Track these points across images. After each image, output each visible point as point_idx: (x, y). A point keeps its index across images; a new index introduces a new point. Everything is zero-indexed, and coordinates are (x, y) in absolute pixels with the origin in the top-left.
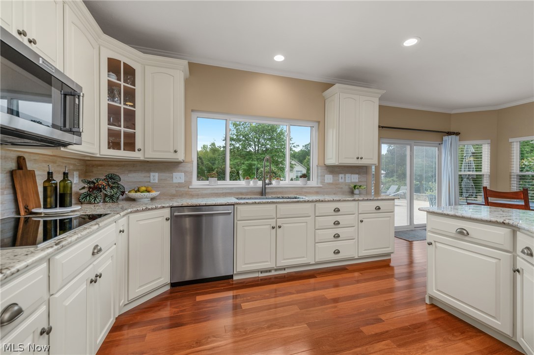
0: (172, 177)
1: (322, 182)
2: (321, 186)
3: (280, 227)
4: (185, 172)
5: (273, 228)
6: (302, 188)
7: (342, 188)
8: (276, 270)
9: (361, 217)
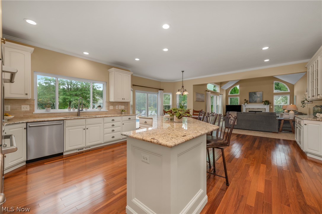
0: (21, 108)
1: (108, 109)
2: (108, 111)
3: (87, 129)
4: (30, 105)
5: (84, 129)
6: (99, 112)
7: (117, 112)
8: (86, 148)
9: (123, 122)
